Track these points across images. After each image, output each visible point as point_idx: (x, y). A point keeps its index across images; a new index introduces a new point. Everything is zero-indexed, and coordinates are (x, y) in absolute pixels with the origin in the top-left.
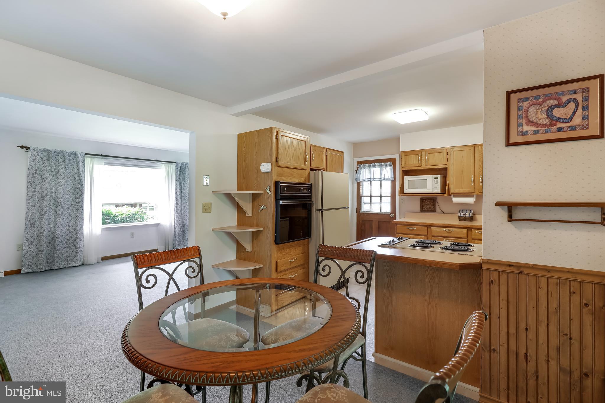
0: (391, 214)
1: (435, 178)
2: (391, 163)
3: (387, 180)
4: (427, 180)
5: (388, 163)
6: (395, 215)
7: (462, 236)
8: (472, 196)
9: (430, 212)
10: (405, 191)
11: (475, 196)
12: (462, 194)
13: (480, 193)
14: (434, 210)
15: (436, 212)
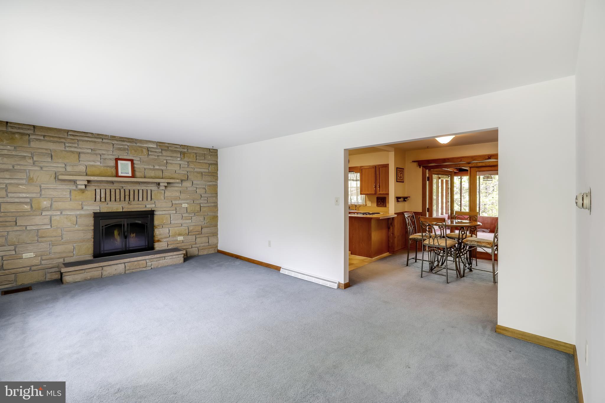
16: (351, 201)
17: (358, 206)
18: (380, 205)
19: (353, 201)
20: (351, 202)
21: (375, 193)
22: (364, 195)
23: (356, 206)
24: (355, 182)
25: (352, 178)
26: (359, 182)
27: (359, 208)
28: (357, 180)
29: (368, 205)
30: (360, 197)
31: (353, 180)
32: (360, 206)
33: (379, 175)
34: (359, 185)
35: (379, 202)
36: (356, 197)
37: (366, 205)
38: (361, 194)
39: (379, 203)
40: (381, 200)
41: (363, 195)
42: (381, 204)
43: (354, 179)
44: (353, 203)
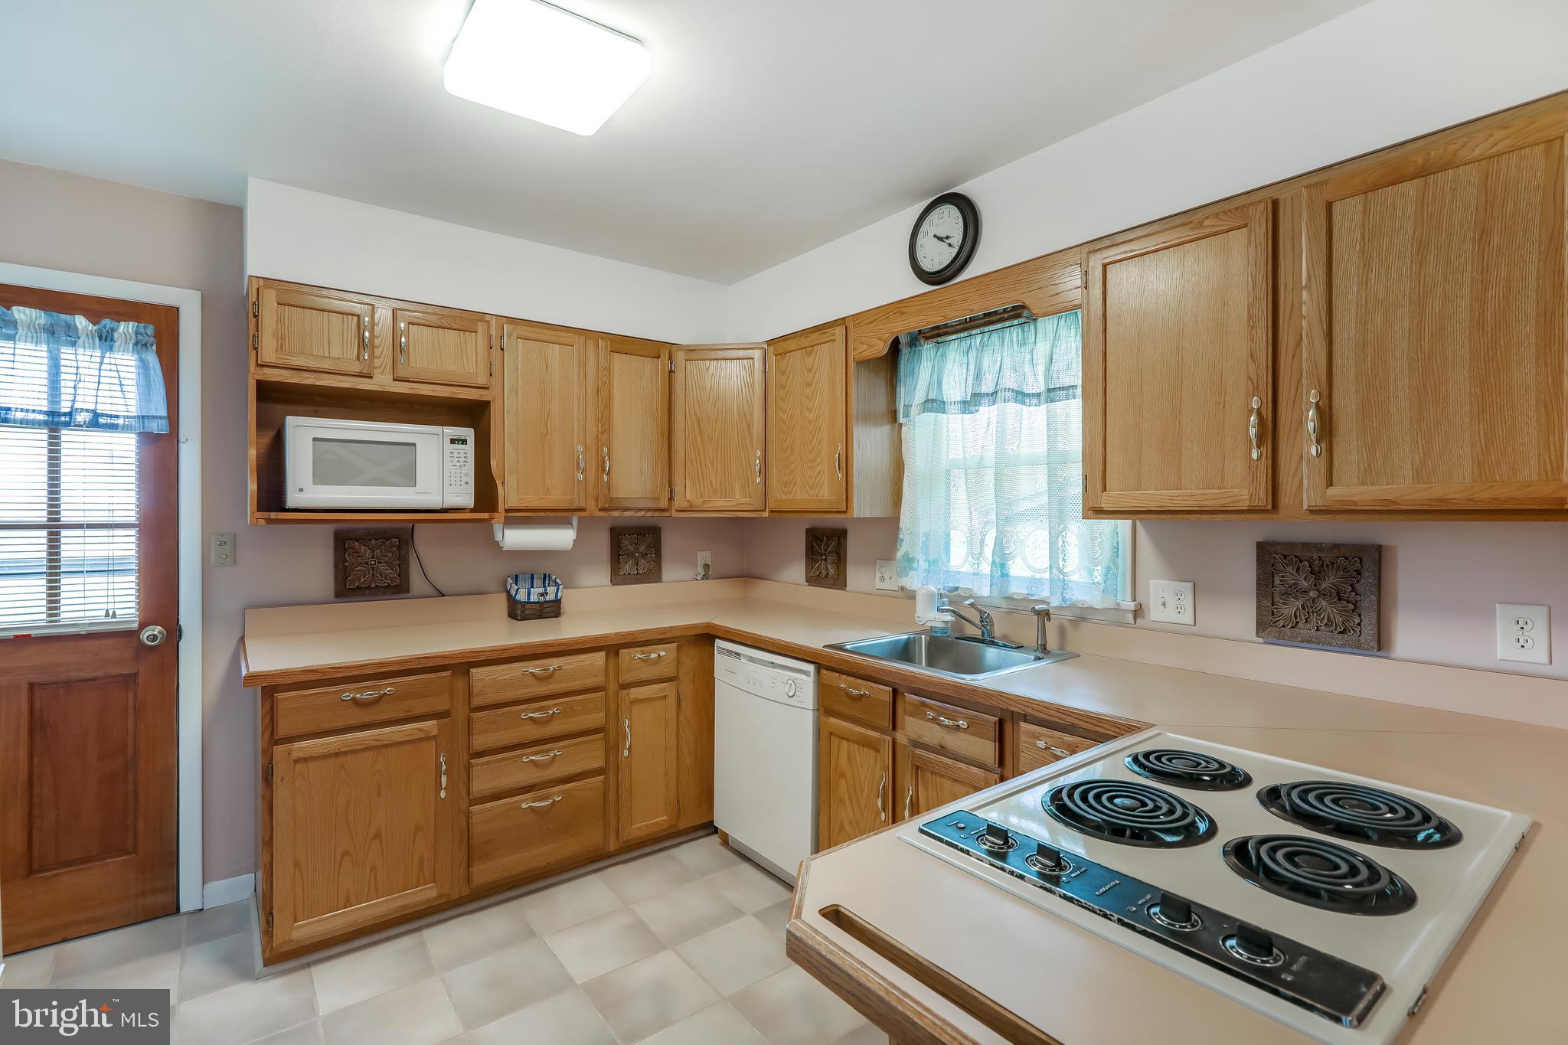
0: (143, 625)
1: (453, 441)
2: (150, 330)
3: (113, 427)
4: (414, 445)
5: (126, 328)
6: (174, 633)
7: (590, 682)
8: (564, 522)
9: (384, 594)
10: (293, 499)
11: (575, 522)
12: (542, 514)
13: (600, 510)
14: (398, 588)
15: (408, 591)
16: (1003, 566)
17: (1068, 615)
18: (1304, 630)
19: (1017, 569)
20: (1005, 575)
21: (1262, 498)
22: (1124, 525)
23: (1044, 615)
24: (1037, 415)
25: (1009, 382)
26: (1072, 410)
27: (1070, 631)
28: (1053, 393)
29: (1156, 613)
30: (1078, 531)
31: (1021, 396)
32: (1082, 616)
33: (1319, 286)
34: (1074, 441)
35: (1294, 591)
36: (1044, 535)
37: (1138, 613)
38: (1095, 511)
39: (1288, 610)
40: (1317, 574)
41: (1106, 525)
42: (1309, 610)
43: (1029, 389)
44: (1017, 589)
